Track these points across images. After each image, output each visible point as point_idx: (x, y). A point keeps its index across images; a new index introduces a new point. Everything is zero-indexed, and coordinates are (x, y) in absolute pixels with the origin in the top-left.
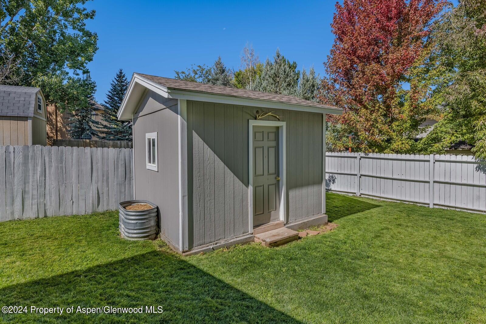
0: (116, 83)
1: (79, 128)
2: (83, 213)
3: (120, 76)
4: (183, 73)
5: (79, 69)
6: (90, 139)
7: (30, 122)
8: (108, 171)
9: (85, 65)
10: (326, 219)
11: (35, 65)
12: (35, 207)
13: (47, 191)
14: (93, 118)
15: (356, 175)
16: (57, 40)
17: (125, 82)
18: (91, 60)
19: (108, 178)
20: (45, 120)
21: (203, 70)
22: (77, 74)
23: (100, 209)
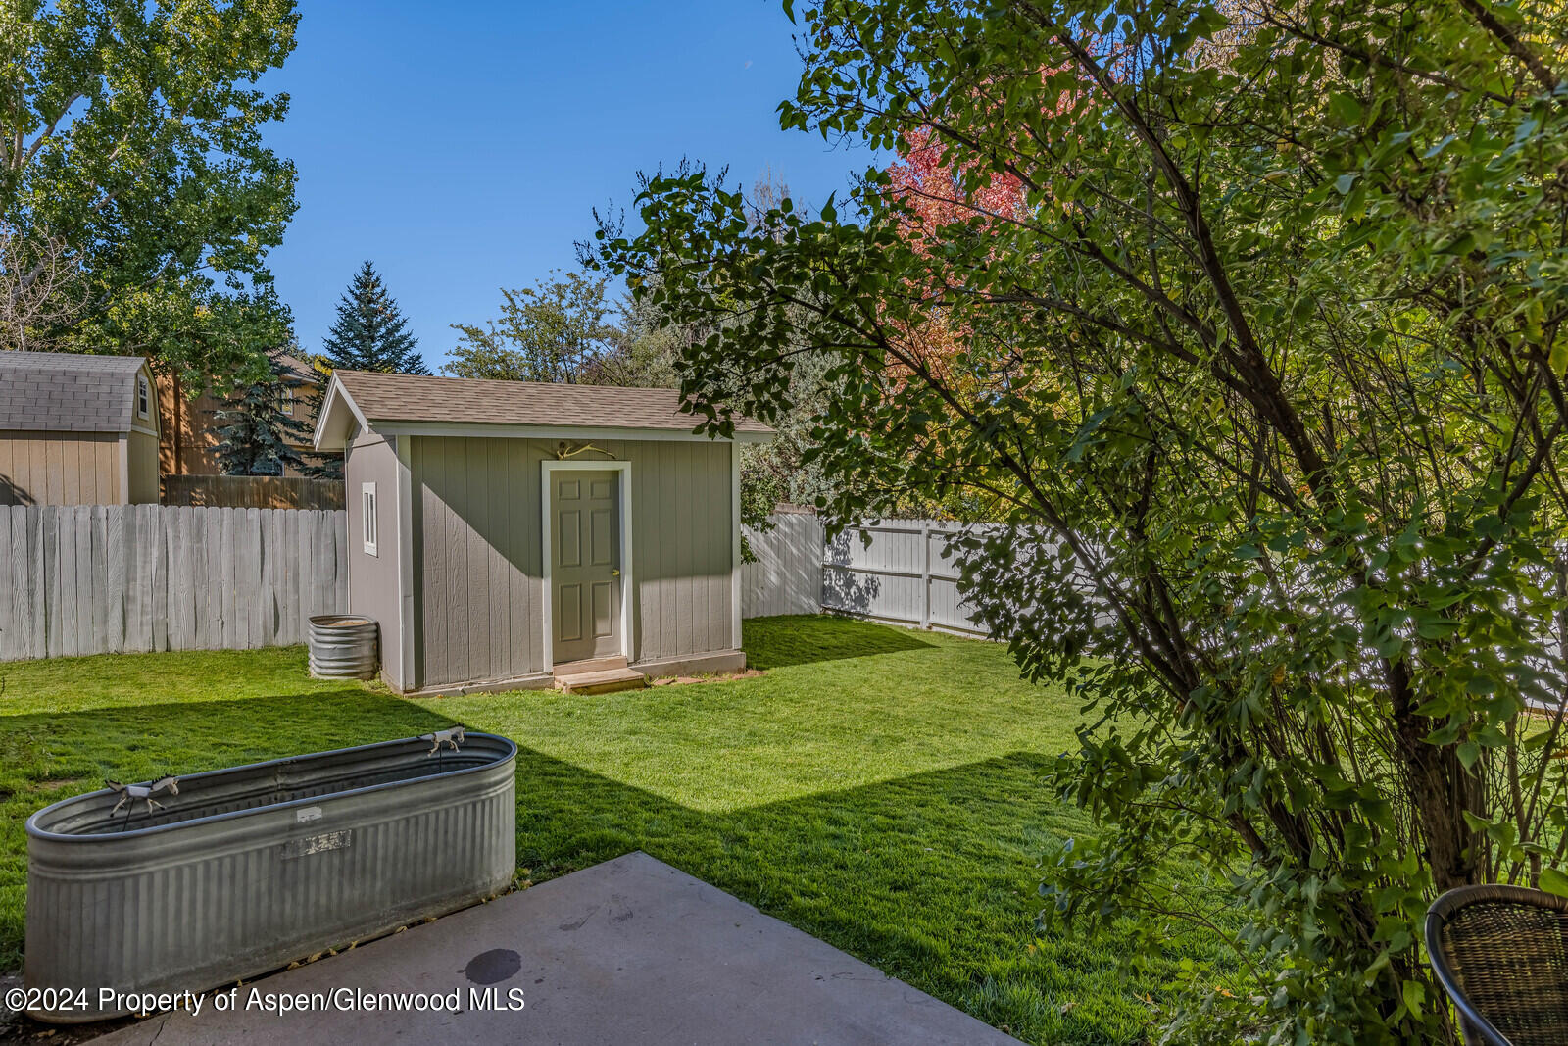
0: (355, 303)
1: (244, 441)
2: (245, 646)
3: (367, 283)
4: (527, 292)
5: (245, 270)
6: (277, 474)
7: (123, 445)
8: (296, 559)
9: (259, 257)
10: (743, 663)
11: (118, 262)
12: (147, 629)
13: (171, 599)
14: (287, 410)
15: (920, 577)
16: (179, 181)
17: (382, 300)
18: (279, 242)
19: (296, 575)
20: (155, 434)
21: (581, 284)
22: (238, 286)
23: (281, 641)
